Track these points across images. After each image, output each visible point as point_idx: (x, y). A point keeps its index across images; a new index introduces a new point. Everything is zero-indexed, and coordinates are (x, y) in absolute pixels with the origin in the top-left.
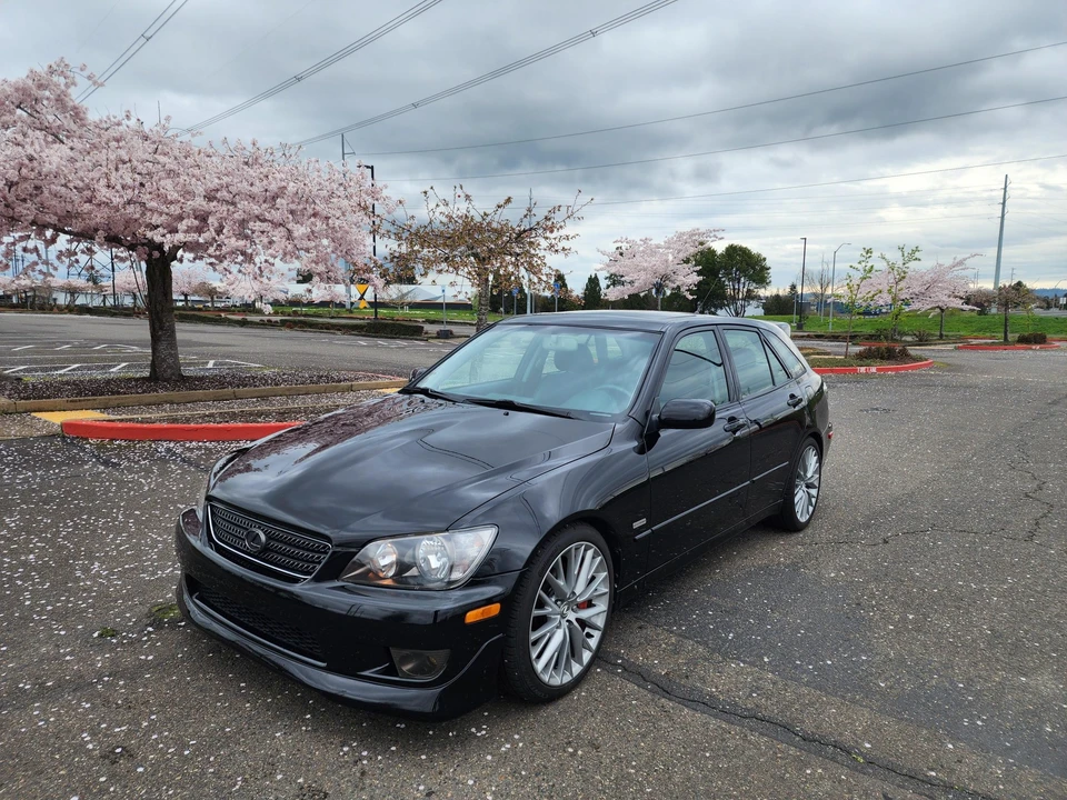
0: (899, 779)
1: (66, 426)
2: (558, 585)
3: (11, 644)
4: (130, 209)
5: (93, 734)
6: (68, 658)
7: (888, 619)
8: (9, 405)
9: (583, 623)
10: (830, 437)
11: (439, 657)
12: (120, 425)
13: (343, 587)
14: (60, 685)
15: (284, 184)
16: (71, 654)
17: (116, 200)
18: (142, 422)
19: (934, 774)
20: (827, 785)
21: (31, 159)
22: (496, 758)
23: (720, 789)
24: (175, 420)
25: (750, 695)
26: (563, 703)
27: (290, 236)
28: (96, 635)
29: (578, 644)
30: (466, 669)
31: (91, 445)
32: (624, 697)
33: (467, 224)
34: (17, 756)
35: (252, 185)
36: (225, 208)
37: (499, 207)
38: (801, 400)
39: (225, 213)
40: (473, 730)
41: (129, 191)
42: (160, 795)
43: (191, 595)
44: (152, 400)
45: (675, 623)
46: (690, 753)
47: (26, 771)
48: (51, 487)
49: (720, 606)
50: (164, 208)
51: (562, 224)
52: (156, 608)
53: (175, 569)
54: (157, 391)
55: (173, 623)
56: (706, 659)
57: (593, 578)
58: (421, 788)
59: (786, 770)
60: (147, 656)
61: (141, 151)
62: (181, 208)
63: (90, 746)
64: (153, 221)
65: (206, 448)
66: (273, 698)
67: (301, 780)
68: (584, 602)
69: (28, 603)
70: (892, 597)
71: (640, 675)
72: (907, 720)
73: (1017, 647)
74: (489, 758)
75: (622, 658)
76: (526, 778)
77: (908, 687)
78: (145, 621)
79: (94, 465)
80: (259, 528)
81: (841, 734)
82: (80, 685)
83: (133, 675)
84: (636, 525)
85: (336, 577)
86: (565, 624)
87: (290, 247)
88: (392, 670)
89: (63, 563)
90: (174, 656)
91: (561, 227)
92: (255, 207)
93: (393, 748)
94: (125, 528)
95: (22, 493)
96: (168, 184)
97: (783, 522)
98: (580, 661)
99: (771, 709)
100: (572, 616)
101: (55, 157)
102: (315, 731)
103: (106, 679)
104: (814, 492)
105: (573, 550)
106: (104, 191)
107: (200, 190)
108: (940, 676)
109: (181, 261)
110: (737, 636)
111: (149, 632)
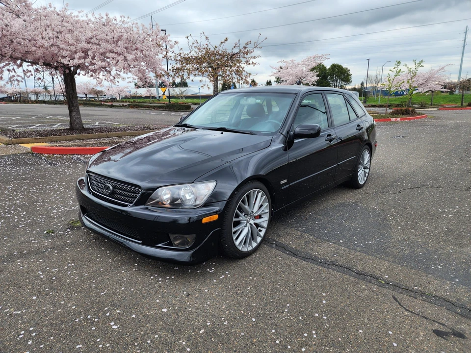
0: (400, 291)
1: (33, 148)
2: (245, 208)
3: (9, 237)
4: (53, 48)
5: (43, 271)
6: (33, 242)
7: (399, 225)
8: (9, 140)
9: (257, 225)
10: (376, 146)
11: (191, 238)
12: (56, 148)
13: (147, 208)
14: (29, 253)
15: (121, 34)
16: (34, 240)
17: (46, 45)
18: (66, 147)
19: (417, 288)
20: (367, 292)
21: (7, 26)
22: (218, 281)
23: (317, 294)
24: (80, 146)
25: (333, 256)
26: (248, 259)
27: (126, 59)
28: (45, 232)
29: (255, 234)
30: (203, 243)
31: (44, 156)
32: (276, 256)
33: (207, 52)
34: (10, 281)
35: (107, 35)
36: (95, 47)
37: (222, 43)
38: (362, 128)
39: (96, 49)
40: (208, 270)
41: (52, 40)
42: (72, 296)
43: (84, 215)
44: (71, 138)
45: (300, 227)
46: (305, 279)
47: (14, 287)
48: (27, 174)
49: (321, 220)
50: (68, 48)
51: (252, 50)
52: (71, 222)
54: (73, 134)
55: (79, 228)
56: (314, 241)
57: (261, 206)
58: (185, 293)
59: (348, 286)
60: (67, 241)
61: (56, 21)
62: (76, 47)
63: (42, 277)
64: (64, 54)
66: (121, 257)
67: (132, 290)
68: (257, 216)
69: (16, 220)
70: (401, 215)
71: (284, 248)
72: (405, 266)
73: (459, 236)
74: (215, 281)
75: (276, 241)
76: (231, 289)
77: (407, 252)
78: (67, 227)
79: (46, 165)
80: (109, 183)
81: (374, 272)
82: (38, 252)
83: (61, 249)
84: (282, 182)
85: (144, 204)
86: (249, 225)
87: (126, 65)
88: (171, 244)
89: (32, 204)
90: (78, 241)
91: (251, 52)
92: (109, 46)
93: (173, 277)
94: (58, 190)
95: (15, 176)
96: (69, 36)
97: (352, 184)
98: (256, 241)
99: (342, 261)
100: (252, 222)
101: (17, 24)
102: (139, 270)
103: (49, 250)
104: (367, 171)
105: (252, 193)
106: (40, 40)
107: (83, 38)
108: (422, 248)
109: (79, 74)
110: (329, 232)
111: (68, 231)
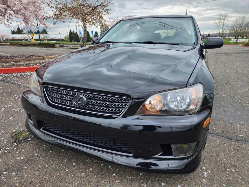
52: (14, 134)
53: (15, 117)
55: (25, 140)
60: (20, 157)
65: (4, 76)
66: (92, 168)
74: (204, 180)
78: (12, 140)
80: (81, 94)
85: (134, 114)
90: (33, 155)
93: (163, 184)
103: (5, 173)
111: (16, 145)
